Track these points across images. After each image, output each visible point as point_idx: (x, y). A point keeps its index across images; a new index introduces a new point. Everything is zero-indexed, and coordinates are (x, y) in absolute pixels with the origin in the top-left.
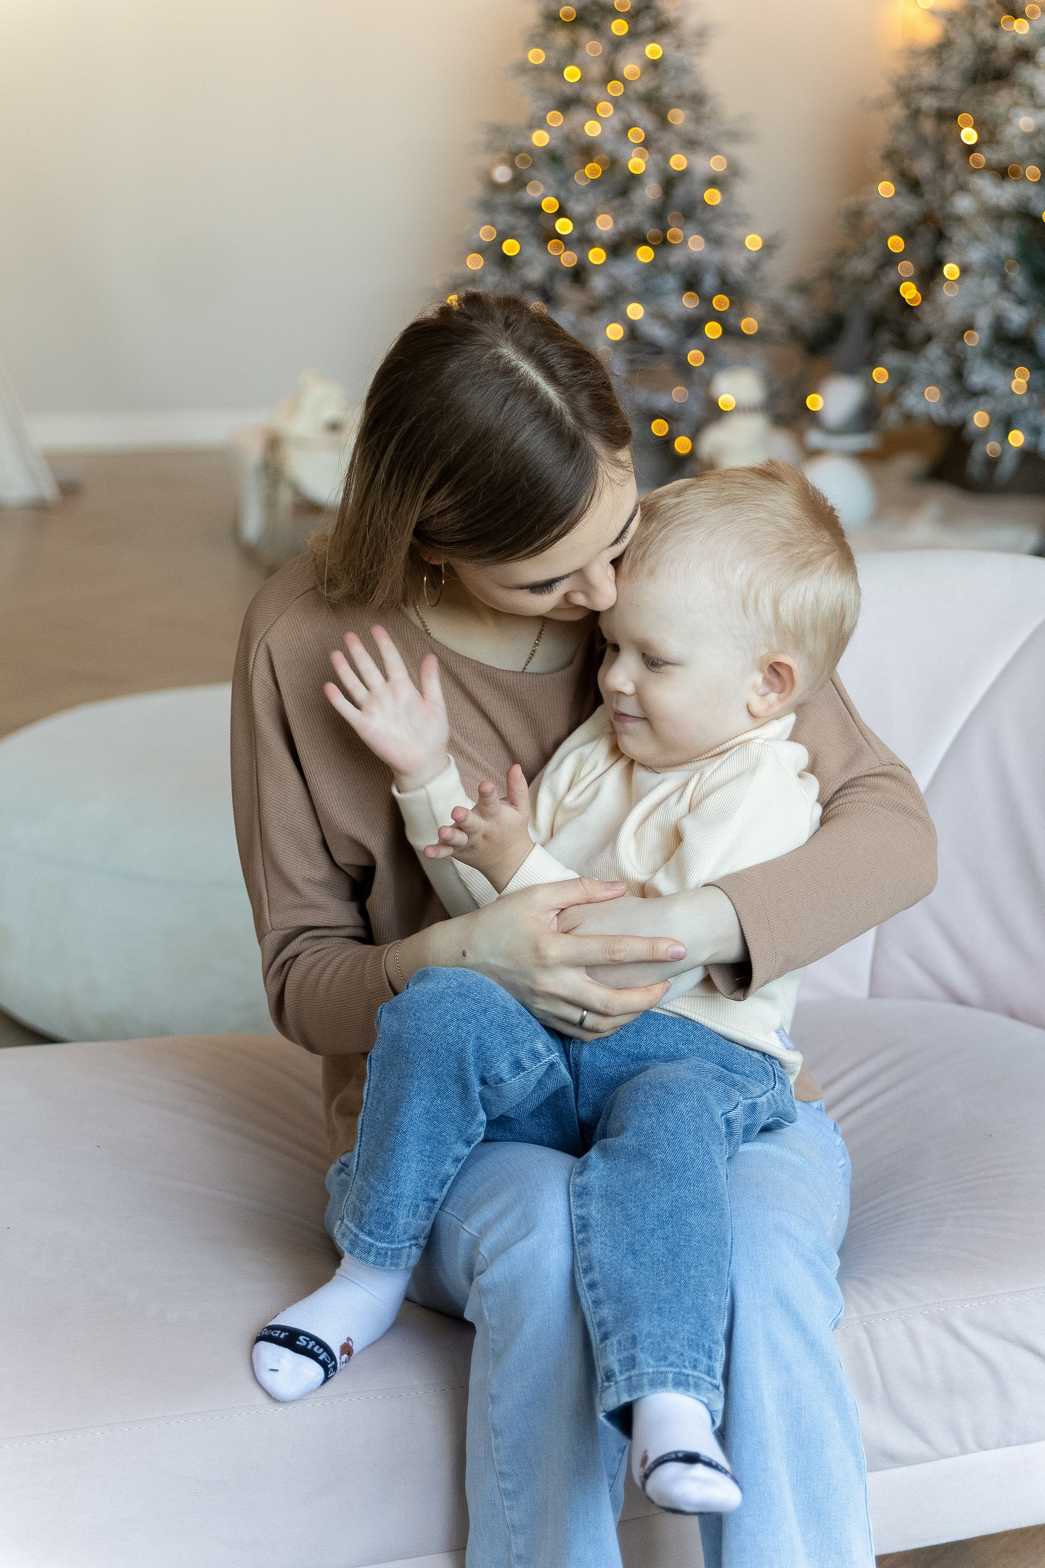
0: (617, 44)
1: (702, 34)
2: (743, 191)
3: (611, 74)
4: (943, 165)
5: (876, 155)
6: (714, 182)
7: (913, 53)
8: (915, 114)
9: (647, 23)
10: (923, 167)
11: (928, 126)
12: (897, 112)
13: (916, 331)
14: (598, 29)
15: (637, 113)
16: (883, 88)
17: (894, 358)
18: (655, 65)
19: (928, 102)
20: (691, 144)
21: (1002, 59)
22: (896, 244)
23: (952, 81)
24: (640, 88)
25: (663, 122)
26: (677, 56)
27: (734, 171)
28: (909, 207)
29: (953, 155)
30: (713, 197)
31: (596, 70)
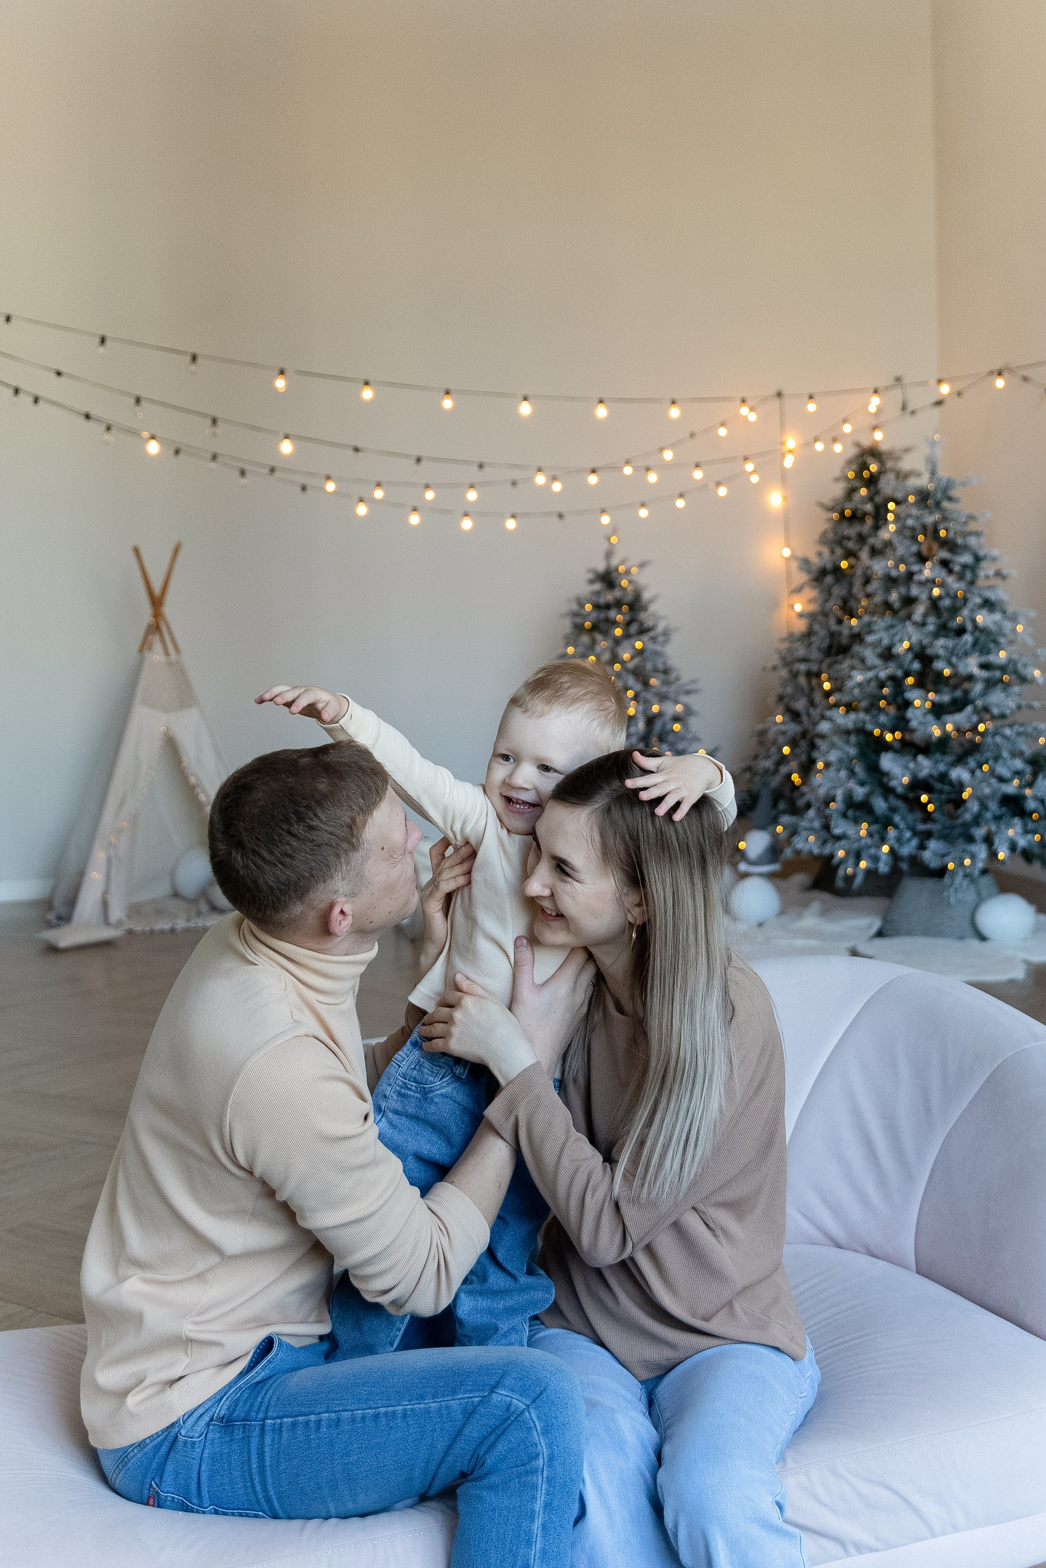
0: (617, 642)
1: (666, 633)
2: (693, 722)
3: (615, 658)
4: (812, 704)
5: (772, 701)
6: (676, 719)
7: (791, 637)
8: (795, 675)
9: (634, 628)
10: (800, 705)
11: (802, 680)
12: (784, 673)
13: (801, 803)
14: (606, 633)
15: (631, 681)
16: (775, 660)
17: (788, 819)
18: (641, 652)
19: (802, 667)
20: (663, 698)
21: (845, 641)
22: (786, 750)
23: (815, 655)
24: (630, 666)
25: (646, 684)
26: (651, 646)
27: (689, 711)
28: (793, 728)
29: (818, 697)
30: (677, 727)
31: (606, 656)
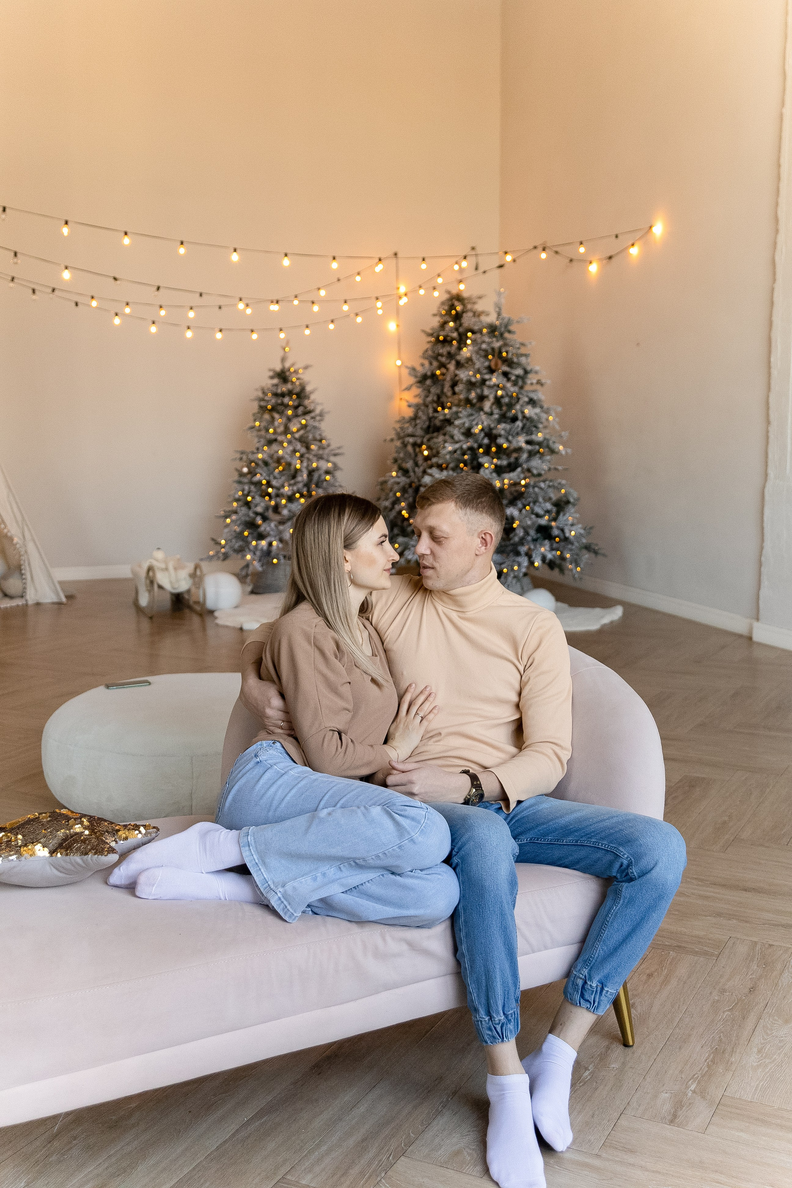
0: (289, 419)
1: (321, 415)
2: (338, 474)
3: (287, 430)
4: (416, 464)
5: (389, 462)
6: (327, 472)
7: (402, 420)
8: (405, 445)
9: (300, 410)
10: (409, 465)
11: (410, 448)
12: (398, 443)
13: (409, 529)
14: (281, 413)
15: (299, 446)
16: (393, 435)
17: (401, 539)
18: (304, 427)
19: (411, 440)
20: (320, 457)
21: (438, 423)
22: (398, 494)
23: (419, 432)
24: (297, 436)
25: (308, 448)
26: (311, 423)
27: (336, 467)
28: (403, 480)
29: (420, 460)
30: (328, 478)
31: (281, 429)
